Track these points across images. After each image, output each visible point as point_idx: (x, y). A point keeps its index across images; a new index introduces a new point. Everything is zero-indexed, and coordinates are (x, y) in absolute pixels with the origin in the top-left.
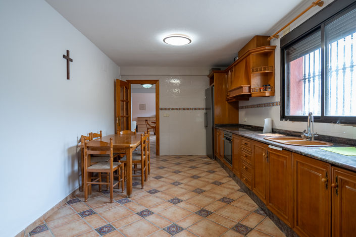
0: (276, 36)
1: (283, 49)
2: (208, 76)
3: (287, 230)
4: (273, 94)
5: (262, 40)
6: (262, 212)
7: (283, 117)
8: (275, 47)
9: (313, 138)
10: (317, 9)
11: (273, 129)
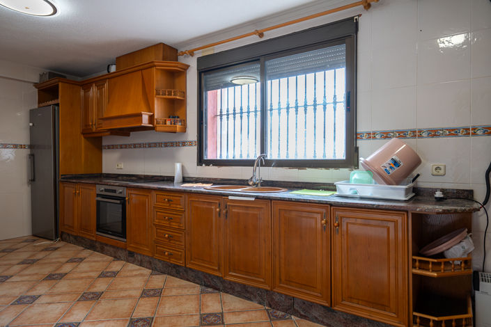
0: (192, 53)
1: (201, 73)
2: (36, 85)
3: (261, 296)
4: (184, 130)
5: (169, 51)
6: (210, 290)
7: (201, 161)
8: (188, 66)
9: (259, 185)
10: (255, 39)
11: (184, 178)
